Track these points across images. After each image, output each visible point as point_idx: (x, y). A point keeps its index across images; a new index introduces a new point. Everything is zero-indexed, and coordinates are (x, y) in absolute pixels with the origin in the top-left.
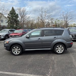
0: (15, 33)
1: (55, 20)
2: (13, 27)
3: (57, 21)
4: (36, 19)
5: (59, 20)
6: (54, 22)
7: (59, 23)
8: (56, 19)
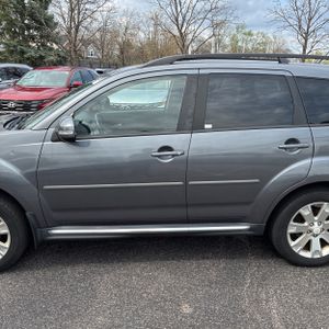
0: (24, 89)
1: (235, 32)
2: (23, 52)
3: (240, 37)
4: (144, 20)
5: (250, 34)
6: (227, 41)
7: (250, 46)
8: (237, 28)
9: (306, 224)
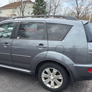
9: (52, 74)
